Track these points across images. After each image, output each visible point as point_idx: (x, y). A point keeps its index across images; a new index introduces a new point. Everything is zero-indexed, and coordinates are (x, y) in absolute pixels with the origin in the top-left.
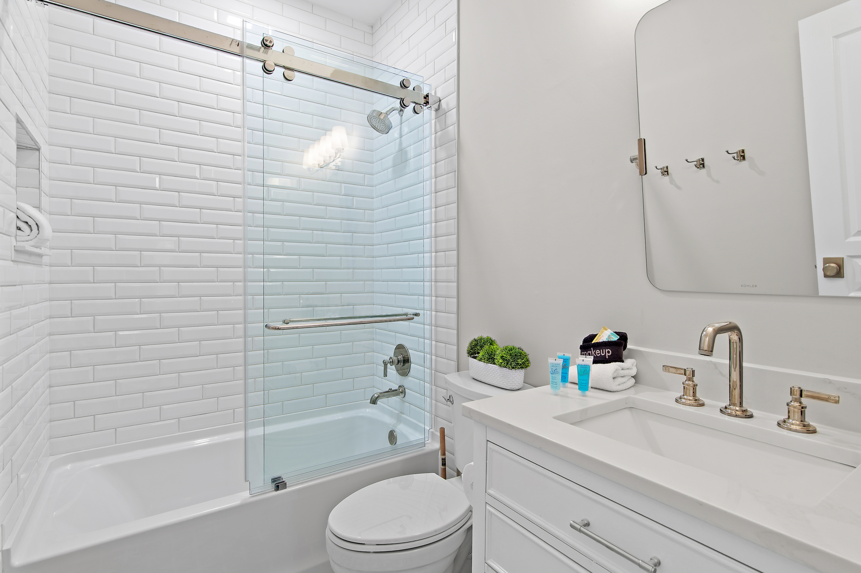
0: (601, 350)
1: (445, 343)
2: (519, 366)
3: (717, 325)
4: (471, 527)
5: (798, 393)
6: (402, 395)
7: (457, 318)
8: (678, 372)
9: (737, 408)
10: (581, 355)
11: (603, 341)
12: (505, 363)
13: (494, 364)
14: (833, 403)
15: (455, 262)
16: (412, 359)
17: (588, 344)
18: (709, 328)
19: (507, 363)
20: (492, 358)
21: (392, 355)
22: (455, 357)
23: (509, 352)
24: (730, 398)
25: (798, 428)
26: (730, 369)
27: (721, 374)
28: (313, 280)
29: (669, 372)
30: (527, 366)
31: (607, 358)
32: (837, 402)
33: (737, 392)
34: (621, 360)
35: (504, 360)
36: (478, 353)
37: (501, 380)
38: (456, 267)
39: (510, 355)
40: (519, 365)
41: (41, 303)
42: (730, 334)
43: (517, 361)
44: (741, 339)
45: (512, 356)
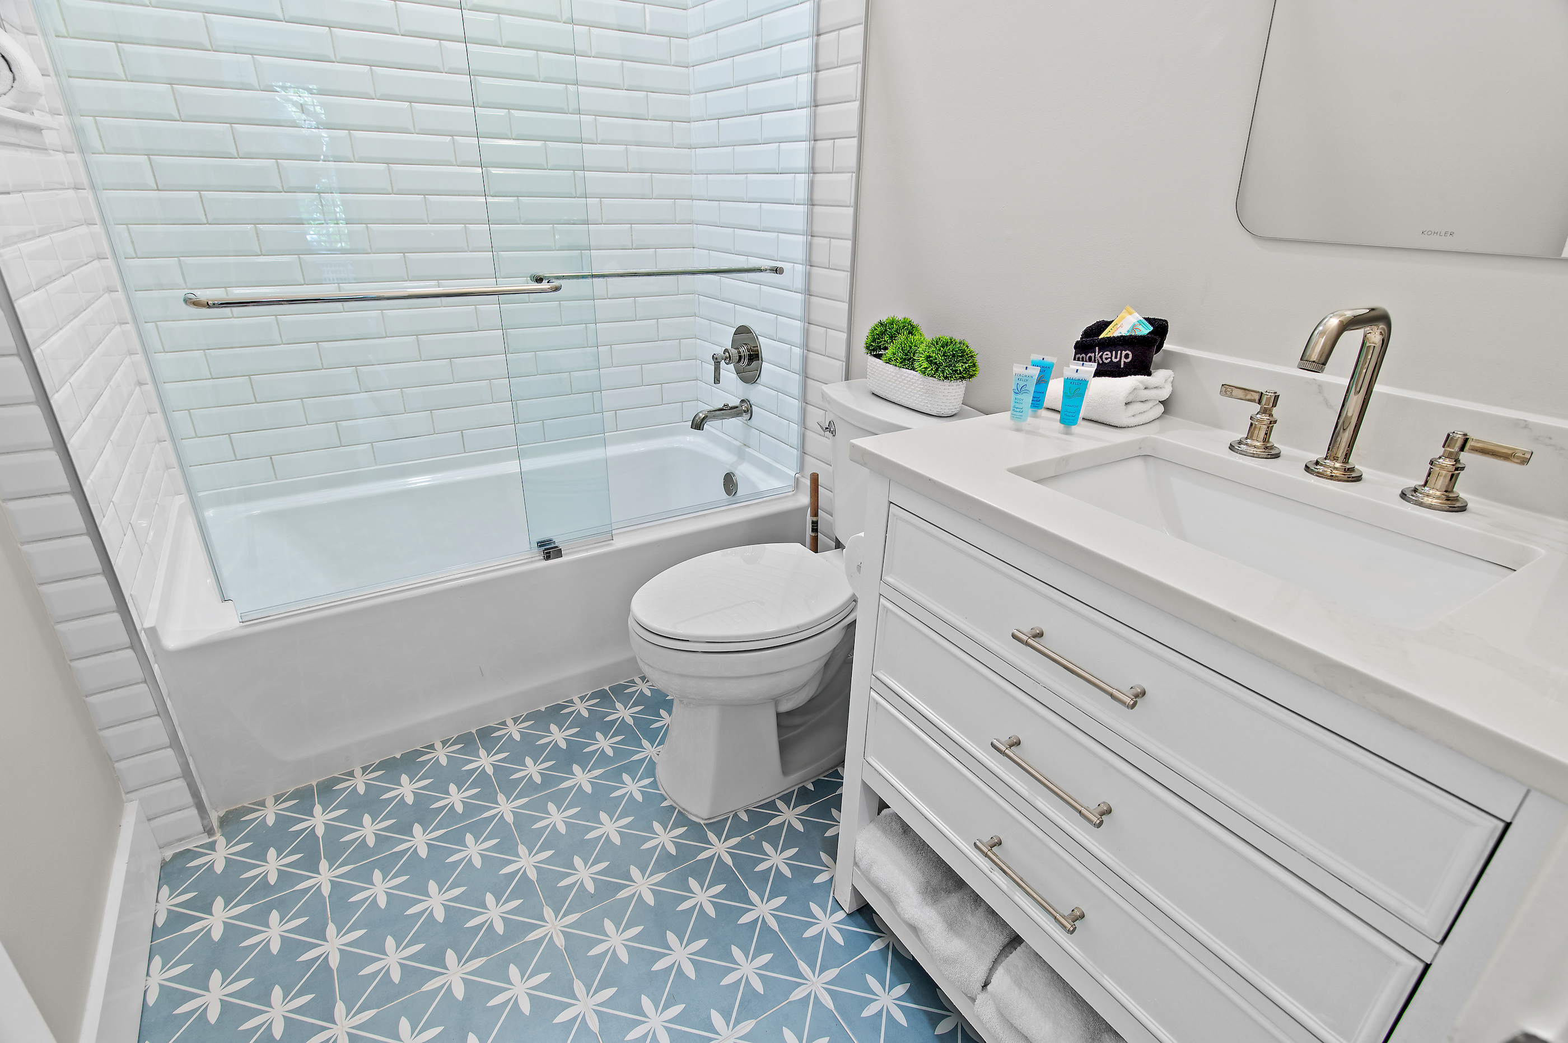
0: (1114, 352)
1: (825, 327)
2: (957, 376)
3: (1349, 314)
4: (854, 623)
5: (1459, 444)
6: (746, 416)
7: (850, 282)
8: (1248, 397)
9: (1337, 465)
10: (1074, 359)
11: (1120, 335)
12: (932, 369)
13: (913, 369)
14: (1517, 463)
15: (853, 163)
16: (765, 354)
17: (1091, 341)
18: (1332, 319)
19: (937, 370)
20: (911, 358)
21: (729, 347)
22: (842, 353)
23: (942, 349)
24: (1331, 447)
25: (1434, 502)
26: (1346, 395)
27: (1327, 403)
28: (576, 193)
29: (1231, 396)
30: (971, 376)
31: (1122, 366)
32: (1525, 461)
33: (1346, 437)
34: (1147, 372)
35: (931, 362)
36: (886, 348)
37: (922, 398)
38: (854, 174)
39: (944, 355)
40: (958, 374)
41: (72, 229)
42: (1369, 330)
43: (955, 366)
44: (1385, 343)
45: (946, 356)
